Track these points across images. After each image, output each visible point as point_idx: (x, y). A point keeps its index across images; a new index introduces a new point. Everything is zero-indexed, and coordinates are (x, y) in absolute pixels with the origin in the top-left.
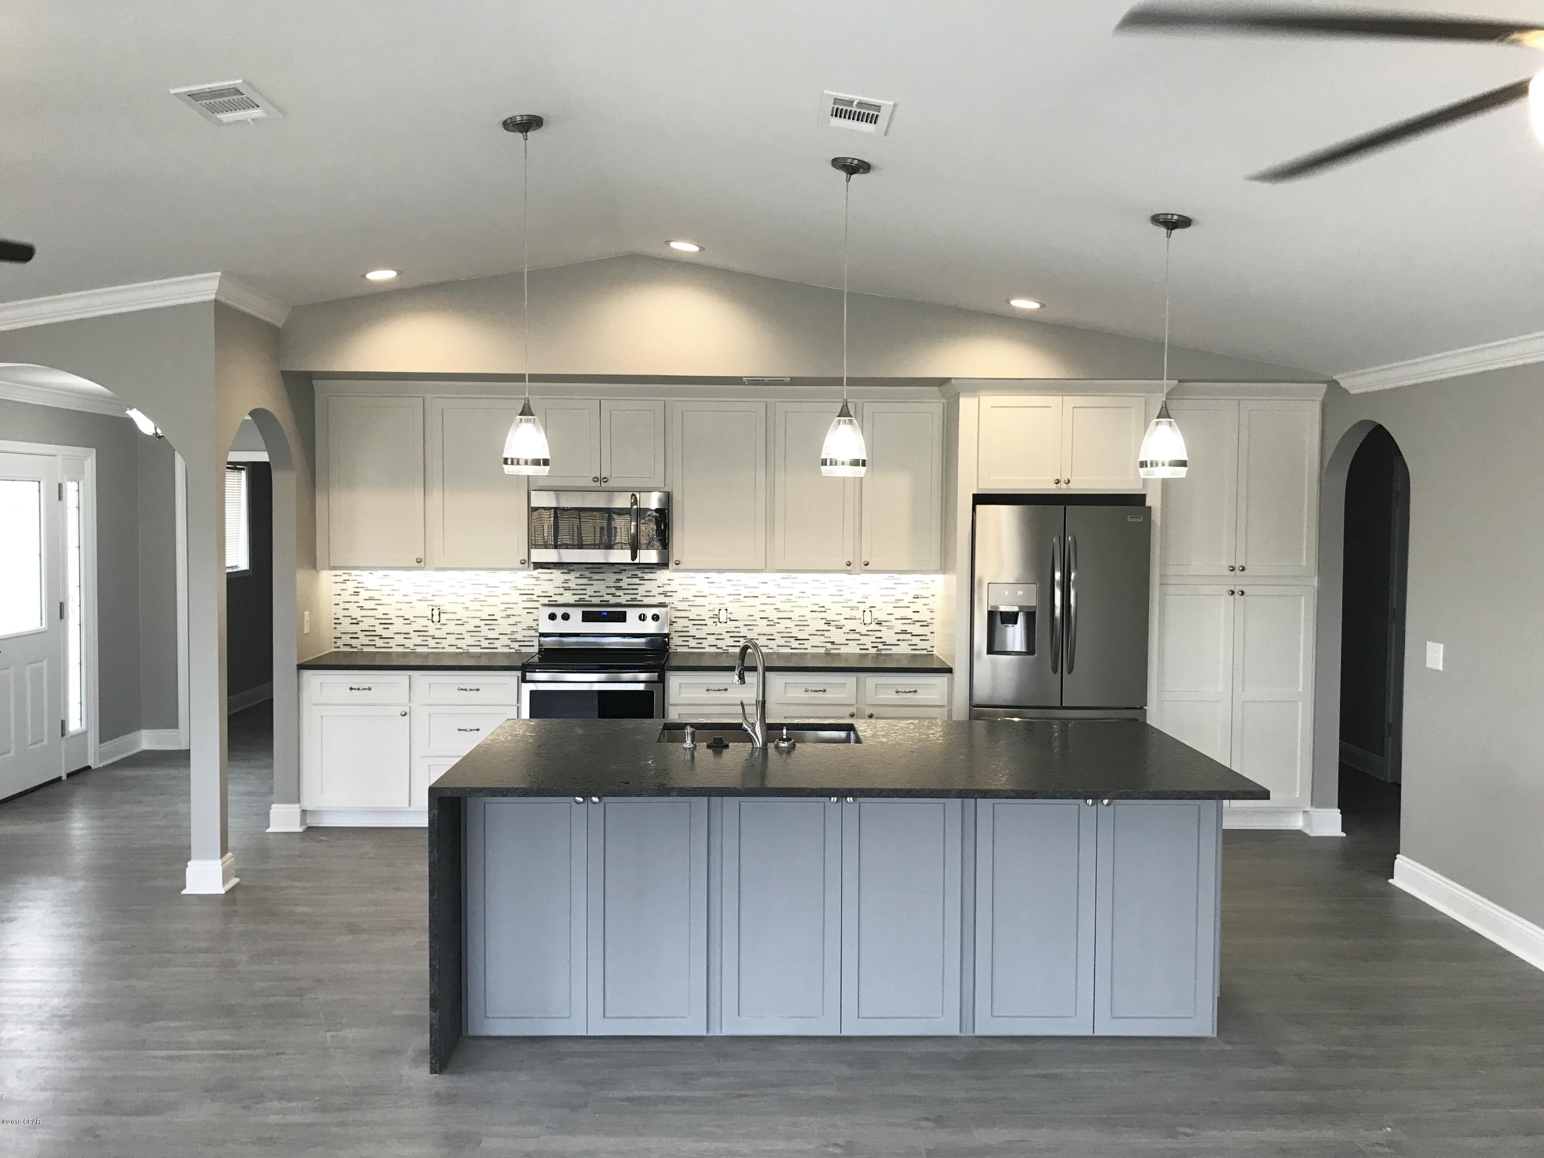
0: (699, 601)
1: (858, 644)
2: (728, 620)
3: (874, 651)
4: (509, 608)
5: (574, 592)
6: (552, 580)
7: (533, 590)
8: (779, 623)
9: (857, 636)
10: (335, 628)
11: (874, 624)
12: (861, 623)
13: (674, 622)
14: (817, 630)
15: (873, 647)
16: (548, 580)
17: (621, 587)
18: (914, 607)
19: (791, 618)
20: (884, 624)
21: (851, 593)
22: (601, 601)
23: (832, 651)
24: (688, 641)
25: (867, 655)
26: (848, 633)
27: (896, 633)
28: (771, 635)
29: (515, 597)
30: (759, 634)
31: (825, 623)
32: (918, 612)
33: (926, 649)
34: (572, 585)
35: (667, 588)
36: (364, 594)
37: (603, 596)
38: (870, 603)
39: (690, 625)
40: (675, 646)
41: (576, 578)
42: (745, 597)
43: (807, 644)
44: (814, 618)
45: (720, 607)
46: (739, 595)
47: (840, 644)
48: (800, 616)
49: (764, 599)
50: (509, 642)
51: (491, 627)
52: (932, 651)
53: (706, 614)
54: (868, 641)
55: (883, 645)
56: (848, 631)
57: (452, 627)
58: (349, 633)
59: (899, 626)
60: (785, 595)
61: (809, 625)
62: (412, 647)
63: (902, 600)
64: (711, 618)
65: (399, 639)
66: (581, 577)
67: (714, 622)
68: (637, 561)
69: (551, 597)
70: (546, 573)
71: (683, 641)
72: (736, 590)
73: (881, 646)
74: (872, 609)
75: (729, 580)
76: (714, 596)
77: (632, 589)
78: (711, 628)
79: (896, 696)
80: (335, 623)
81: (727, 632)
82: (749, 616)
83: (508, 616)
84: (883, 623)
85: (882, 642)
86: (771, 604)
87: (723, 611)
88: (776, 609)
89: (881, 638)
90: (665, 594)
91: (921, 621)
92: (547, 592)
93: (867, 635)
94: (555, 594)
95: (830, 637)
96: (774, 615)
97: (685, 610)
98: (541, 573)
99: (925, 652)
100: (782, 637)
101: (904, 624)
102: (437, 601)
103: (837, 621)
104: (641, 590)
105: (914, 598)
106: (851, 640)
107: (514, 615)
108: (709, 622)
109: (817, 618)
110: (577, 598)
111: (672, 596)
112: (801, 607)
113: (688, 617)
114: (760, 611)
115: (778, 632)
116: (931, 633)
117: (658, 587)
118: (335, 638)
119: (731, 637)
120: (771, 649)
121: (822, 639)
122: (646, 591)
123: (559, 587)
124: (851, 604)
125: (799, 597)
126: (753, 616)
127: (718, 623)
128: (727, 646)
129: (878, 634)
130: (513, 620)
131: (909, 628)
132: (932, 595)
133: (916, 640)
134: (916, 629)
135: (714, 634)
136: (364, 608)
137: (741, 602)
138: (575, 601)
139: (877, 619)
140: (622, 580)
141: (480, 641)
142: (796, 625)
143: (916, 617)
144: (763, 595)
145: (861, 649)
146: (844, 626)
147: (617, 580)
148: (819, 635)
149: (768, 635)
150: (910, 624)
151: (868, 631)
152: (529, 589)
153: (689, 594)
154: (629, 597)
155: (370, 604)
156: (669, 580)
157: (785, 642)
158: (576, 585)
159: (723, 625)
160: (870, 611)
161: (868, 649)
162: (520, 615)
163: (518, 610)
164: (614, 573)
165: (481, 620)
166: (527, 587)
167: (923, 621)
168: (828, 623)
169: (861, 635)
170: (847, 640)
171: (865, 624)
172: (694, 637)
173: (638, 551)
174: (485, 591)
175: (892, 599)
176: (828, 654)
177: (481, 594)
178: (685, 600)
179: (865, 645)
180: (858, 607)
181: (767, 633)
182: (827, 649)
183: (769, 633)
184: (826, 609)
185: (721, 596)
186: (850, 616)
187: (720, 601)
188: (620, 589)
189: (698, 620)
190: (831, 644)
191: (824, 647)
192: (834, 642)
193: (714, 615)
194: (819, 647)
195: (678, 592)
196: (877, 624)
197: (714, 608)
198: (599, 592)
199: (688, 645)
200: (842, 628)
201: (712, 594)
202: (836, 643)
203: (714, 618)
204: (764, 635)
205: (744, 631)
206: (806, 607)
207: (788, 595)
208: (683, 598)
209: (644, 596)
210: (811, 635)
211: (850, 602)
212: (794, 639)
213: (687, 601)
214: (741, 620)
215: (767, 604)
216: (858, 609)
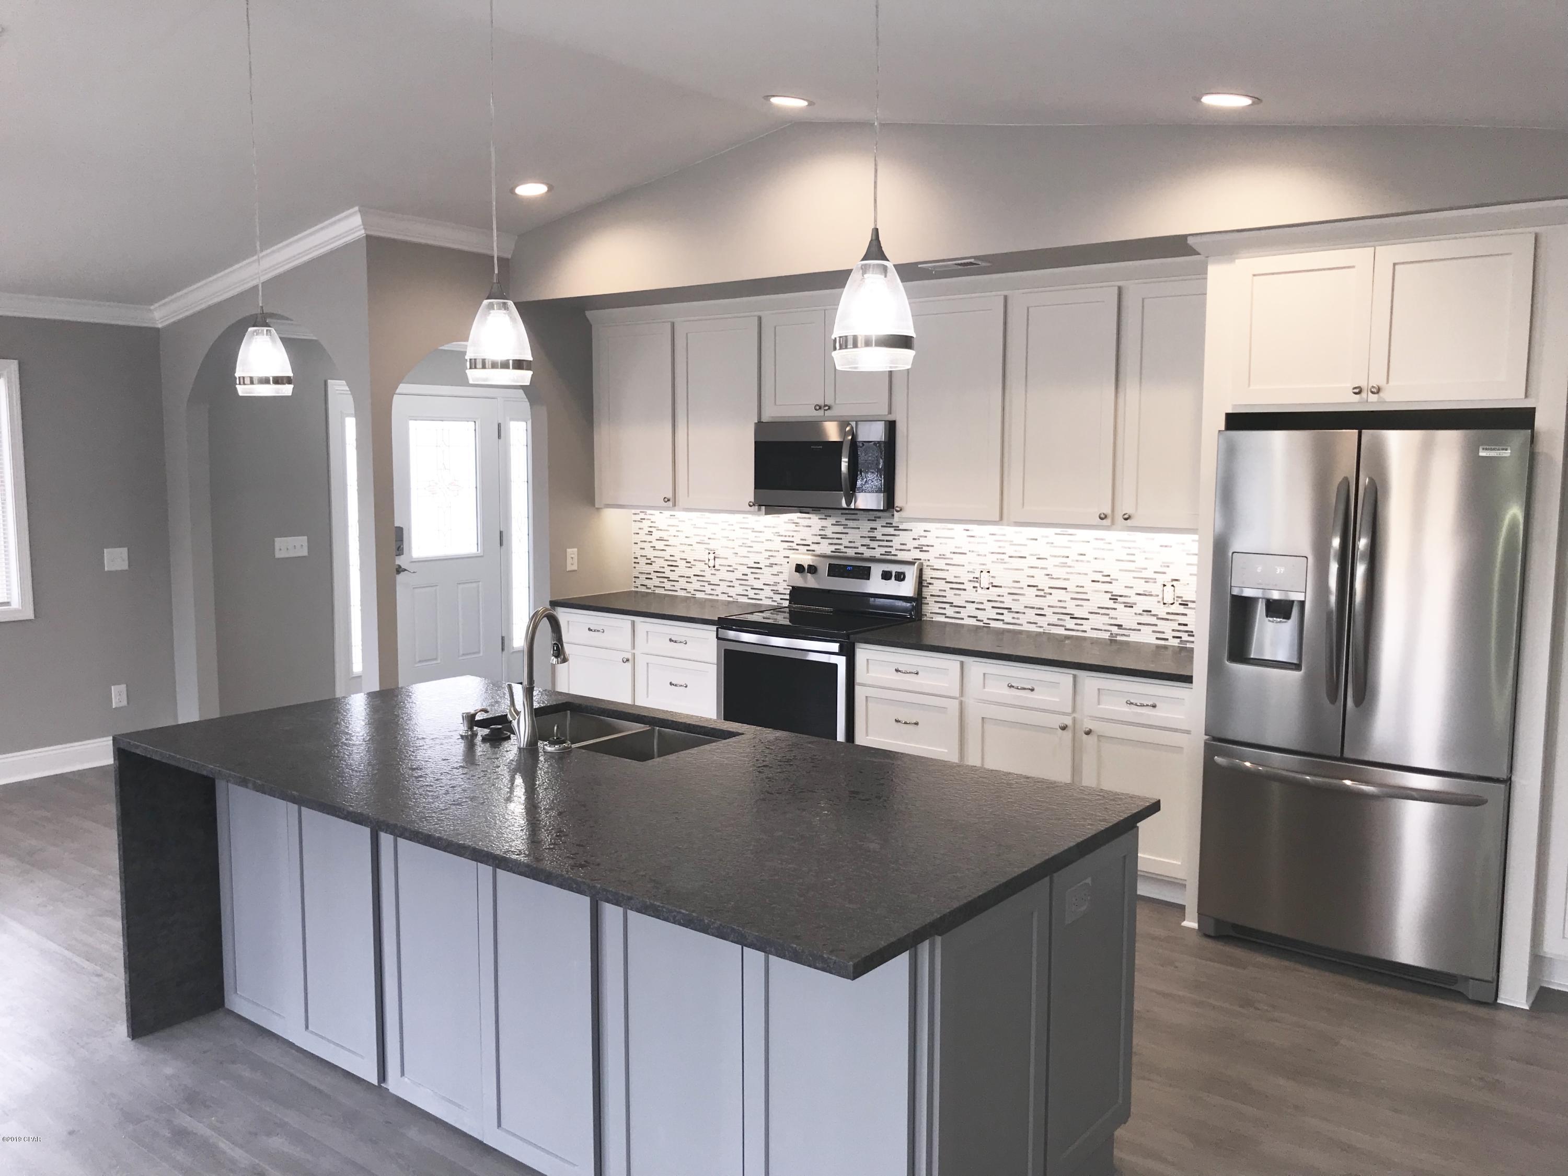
0: (957, 559)
1: (1154, 632)
2: (990, 586)
3: (1176, 642)
4: (772, 556)
5: (830, 541)
6: (810, 526)
7: (793, 536)
8: (1051, 594)
9: (1153, 620)
10: (635, 568)
11: (1177, 604)
12: (1159, 602)
13: (930, 584)
14: (1099, 608)
15: (1174, 637)
16: (807, 526)
17: (876, 537)
19: (1066, 589)
20: (1190, 605)
21: (1146, 559)
22: (856, 553)
23: (1119, 638)
24: (945, 608)
25: (1164, 647)
26: (1140, 614)
28: (1040, 609)
29: (777, 544)
30: (1026, 607)
31: (1110, 599)
34: (828, 533)
35: (923, 541)
36: (656, 534)
37: (858, 548)
38: (1172, 574)
39: (948, 589)
40: (931, 613)
41: (832, 525)
42: (1010, 557)
43: (1087, 626)
44: (1096, 591)
45: (981, 568)
46: (1003, 553)
47: (1130, 629)
48: (1078, 586)
49: (1032, 561)
50: (771, 594)
51: (756, 576)
53: (965, 577)
54: (1168, 628)
55: (1189, 635)
56: (1141, 612)
57: (723, 574)
58: (645, 573)
60: (1059, 556)
61: (1089, 600)
62: (693, 592)
64: (970, 581)
65: (682, 583)
66: (837, 524)
67: (974, 587)
68: (852, 506)
69: (809, 545)
70: (805, 518)
71: (940, 608)
72: (1000, 547)
73: (1184, 637)
74: (1175, 583)
75: (993, 534)
76: (974, 554)
77: (887, 541)
78: (970, 594)
79: (1127, 709)
80: (635, 563)
81: (988, 601)
82: (1014, 582)
83: (771, 565)
84: (1189, 603)
85: (1187, 632)
86: (1042, 568)
87: (985, 574)
88: (1048, 575)
89: (1186, 625)
90: (920, 548)
92: (805, 540)
93: (1167, 620)
94: (813, 543)
95: (1116, 619)
96: (1044, 583)
97: (942, 570)
98: (800, 518)
100: (1054, 613)
102: (713, 545)
103: (1125, 596)
104: (896, 542)
106: (1144, 624)
107: (776, 564)
108: (969, 586)
109: (1100, 591)
110: (833, 548)
111: (928, 551)
112: (1080, 574)
113: (945, 579)
114: (1028, 576)
115: (1049, 606)
117: (914, 539)
118: (635, 577)
120: (1040, 627)
121: (1106, 619)
122: (901, 544)
123: (816, 535)
124: (1145, 574)
125: (1077, 561)
126: (1019, 582)
127: (979, 589)
128: (988, 619)
129: (1182, 620)
130: (775, 569)
135: (973, 602)
136: (656, 548)
137: (1005, 563)
138: (832, 552)
139: (1181, 597)
140: (876, 529)
141: (747, 590)
142: (1072, 599)
144: (1032, 555)
145: (1157, 638)
146: (1135, 604)
147: (871, 528)
148: (1102, 614)
149: (1037, 608)
151: (1168, 613)
152: (789, 536)
153: (947, 550)
154: (883, 550)
155: (660, 545)
156: (925, 531)
157: (1058, 619)
158: (833, 533)
159: (985, 592)
160: (1173, 586)
161: (1168, 641)
162: (781, 565)
163: (779, 559)
164: (869, 520)
165: (748, 567)
166: (787, 534)
168: (1114, 599)
169: (1158, 619)
170: (1139, 624)
171: (1164, 604)
173: (853, 493)
174: (752, 536)
176: (1112, 641)
177: (748, 539)
178: (942, 557)
179: (1163, 633)
180: (1155, 579)
181: (1036, 606)
182: (1111, 634)
183: (1038, 607)
184: (1111, 579)
185: (983, 554)
186: (1144, 591)
187: (982, 560)
188: (874, 540)
189: (956, 583)
190: (1117, 627)
191: (1108, 631)
192: (1121, 626)
193: (974, 578)
194: (1101, 630)
195: (933, 546)
196: (1180, 604)
197: (973, 569)
198: (854, 542)
199: (945, 614)
200: (1132, 607)
201: (973, 551)
202: (1123, 627)
203: (974, 581)
204: (1033, 608)
205: (1008, 602)
206: (1086, 574)
207: (1063, 557)
208: (940, 555)
209: (901, 550)
210: (1092, 613)
211: (1143, 571)
212: (1069, 616)
213: (945, 559)
214: (1005, 587)
215: (1036, 568)
216: (1155, 582)
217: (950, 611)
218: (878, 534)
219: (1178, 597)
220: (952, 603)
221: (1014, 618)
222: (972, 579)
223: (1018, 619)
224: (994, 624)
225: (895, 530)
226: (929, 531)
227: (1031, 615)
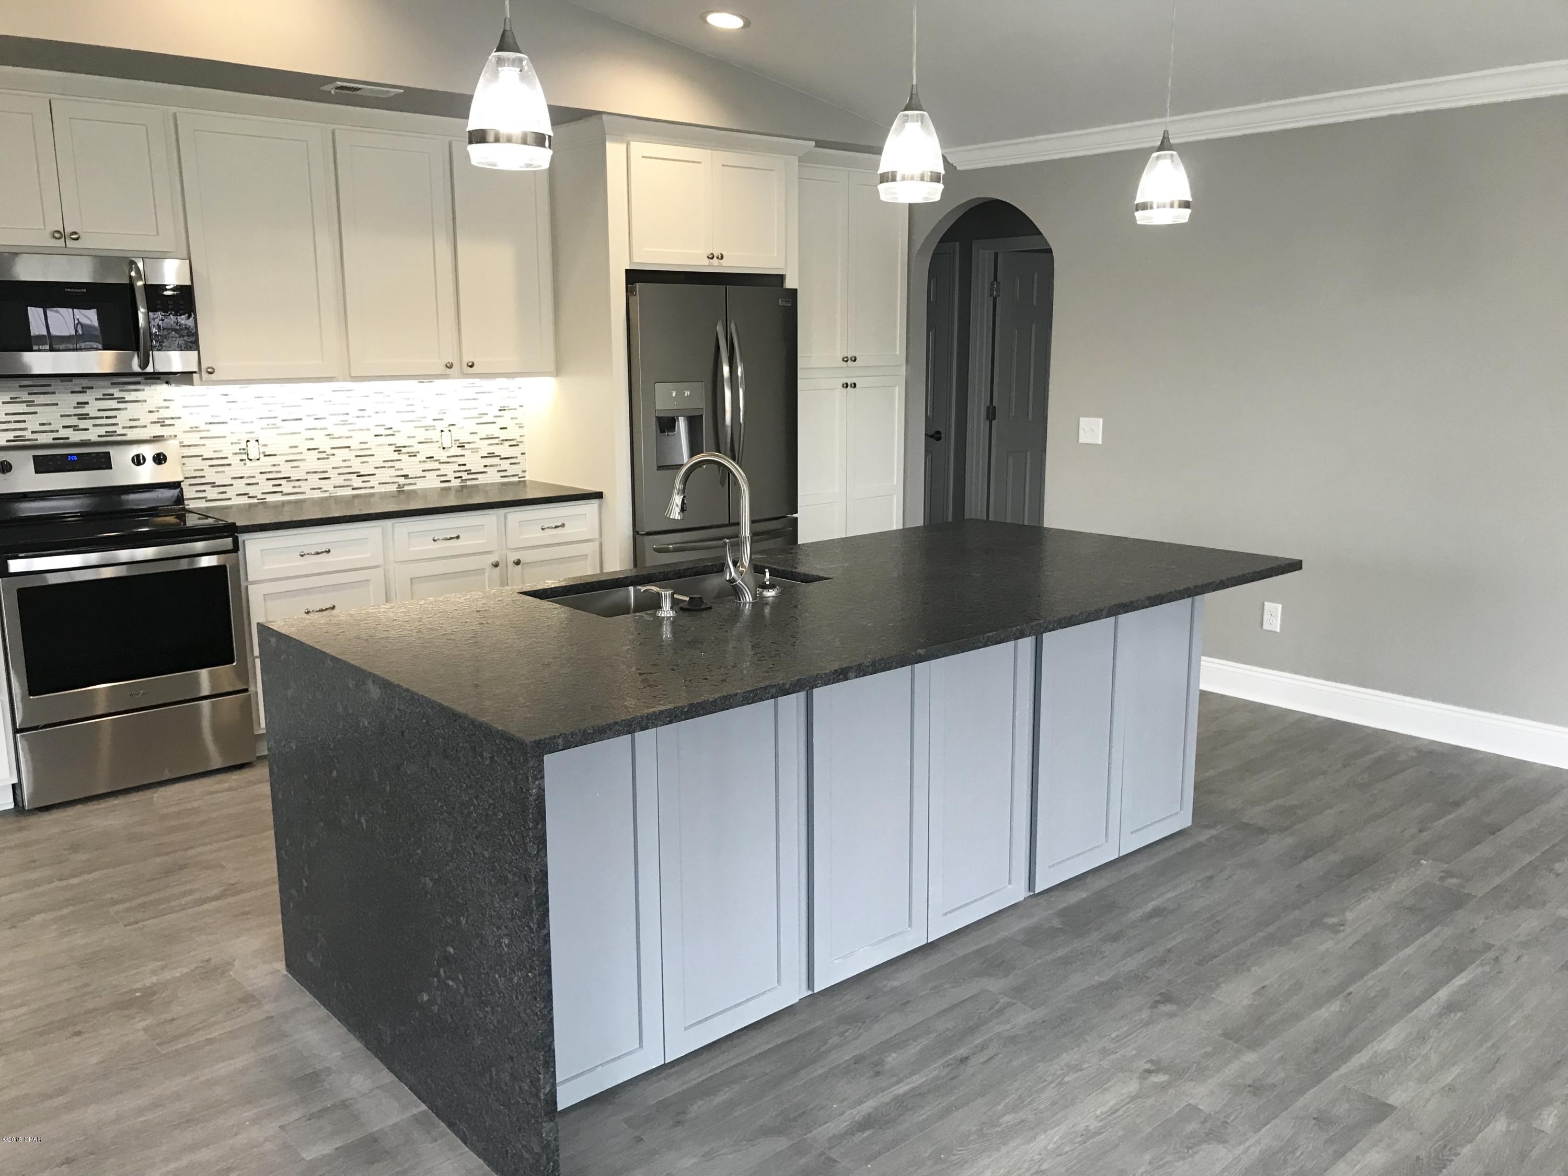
0: (215, 430)
1: (438, 476)
2: (262, 456)
3: (457, 483)
8: (334, 455)
9: (436, 465)
11: (455, 447)
12: (439, 447)
14: (384, 461)
15: (455, 478)
17: (88, 414)
18: (501, 423)
19: (349, 447)
20: (467, 446)
21: (425, 408)
22: (54, 439)
23: (406, 488)
24: (207, 491)
25: (449, 488)
26: (424, 461)
27: (482, 457)
28: (323, 472)
30: (307, 473)
31: (395, 451)
32: (506, 428)
33: (518, 475)
35: (163, 413)
37: (57, 431)
38: (448, 419)
39: (206, 467)
42: (283, 420)
43: (374, 481)
44: (380, 445)
45: (248, 437)
46: (275, 418)
47: (416, 478)
48: (361, 443)
49: (310, 422)
52: (524, 477)
53: (227, 449)
54: (449, 471)
55: (468, 474)
56: (425, 459)
59: (485, 449)
60: (339, 414)
61: (374, 455)
63: (487, 414)
64: (236, 454)
66: (13, 401)
67: (242, 460)
68: (150, 369)
71: (197, 491)
72: (270, 411)
73: (465, 476)
74: (451, 428)
75: (258, 398)
76: (237, 422)
77: (107, 417)
78: (238, 469)
79: (542, 533)
82: (291, 447)
84: (465, 445)
85: (466, 471)
86: (321, 429)
87: (253, 443)
88: (329, 435)
89: (465, 465)
90: (162, 423)
91: (510, 440)
93: (449, 463)
95: (402, 469)
96: (325, 444)
97: (196, 445)
99: (516, 479)
100: (339, 474)
101: (491, 444)
103: (409, 447)
104: (122, 418)
105: (500, 410)
106: (428, 470)
108: (234, 460)
109: (383, 445)
111: (173, 425)
112: (362, 430)
113: (202, 456)
114: (307, 439)
115: (333, 468)
116: (522, 454)
117: (150, 412)
119: (268, 479)
120: (326, 491)
121: (393, 472)
122: (130, 420)
124: (425, 423)
125: (358, 417)
126: (296, 447)
127: (248, 461)
128: (263, 493)
129: (461, 460)
131: (497, 450)
132: (521, 406)
133: (505, 464)
134: (504, 450)
135: (242, 478)
137: (278, 428)
138: (8, 441)
139: (458, 440)
140: (87, 403)
142: (356, 456)
143: (504, 435)
144: (308, 416)
145: (442, 482)
146: (418, 452)
147: (78, 403)
148: (388, 467)
149: (320, 472)
150: (497, 444)
151: (448, 457)
153: (199, 421)
154: (102, 430)
156: (165, 400)
157: (345, 480)
158: (6, 414)
159: (257, 463)
160: (450, 431)
161: (449, 481)
164: (72, 392)
167: (512, 440)
168: (398, 450)
169: (440, 463)
170: (424, 471)
171: (444, 448)
172: (213, 485)
173: (151, 352)
175: (475, 413)
176: (400, 491)
178: (194, 429)
179: (446, 475)
180: (434, 426)
181: (319, 470)
182: (399, 485)
183: (322, 470)
184: (394, 431)
185: (249, 421)
186: (425, 439)
187: (249, 428)
188: (86, 419)
189: (217, 458)
190: (403, 478)
191: (396, 483)
192: (407, 475)
193: (240, 449)
194: (389, 483)
195: (179, 418)
196: (458, 447)
197: (239, 440)
198: (50, 424)
199: (206, 497)
200: (416, 456)
201: (235, 419)
202: (410, 476)
203: (241, 453)
204: (315, 472)
205: (286, 470)
206: (369, 430)
207: (343, 414)
208: (191, 428)
209: (131, 427)
210: (377, 468)
211: (423, 419)
212: (356, 475)
213: (199, 431)
214: (280, 455)
215: (315, 429)
216: (435, 429)
217: (212, 493)
218: (91, 410)
219: (455, 440)
220: (214, 483)
221: (294, 487)
222: (238, 451)
223: (300, 487)
224: (270, 498)
225: (118, 402)
226: (173, 400)
227: (314, 480)
